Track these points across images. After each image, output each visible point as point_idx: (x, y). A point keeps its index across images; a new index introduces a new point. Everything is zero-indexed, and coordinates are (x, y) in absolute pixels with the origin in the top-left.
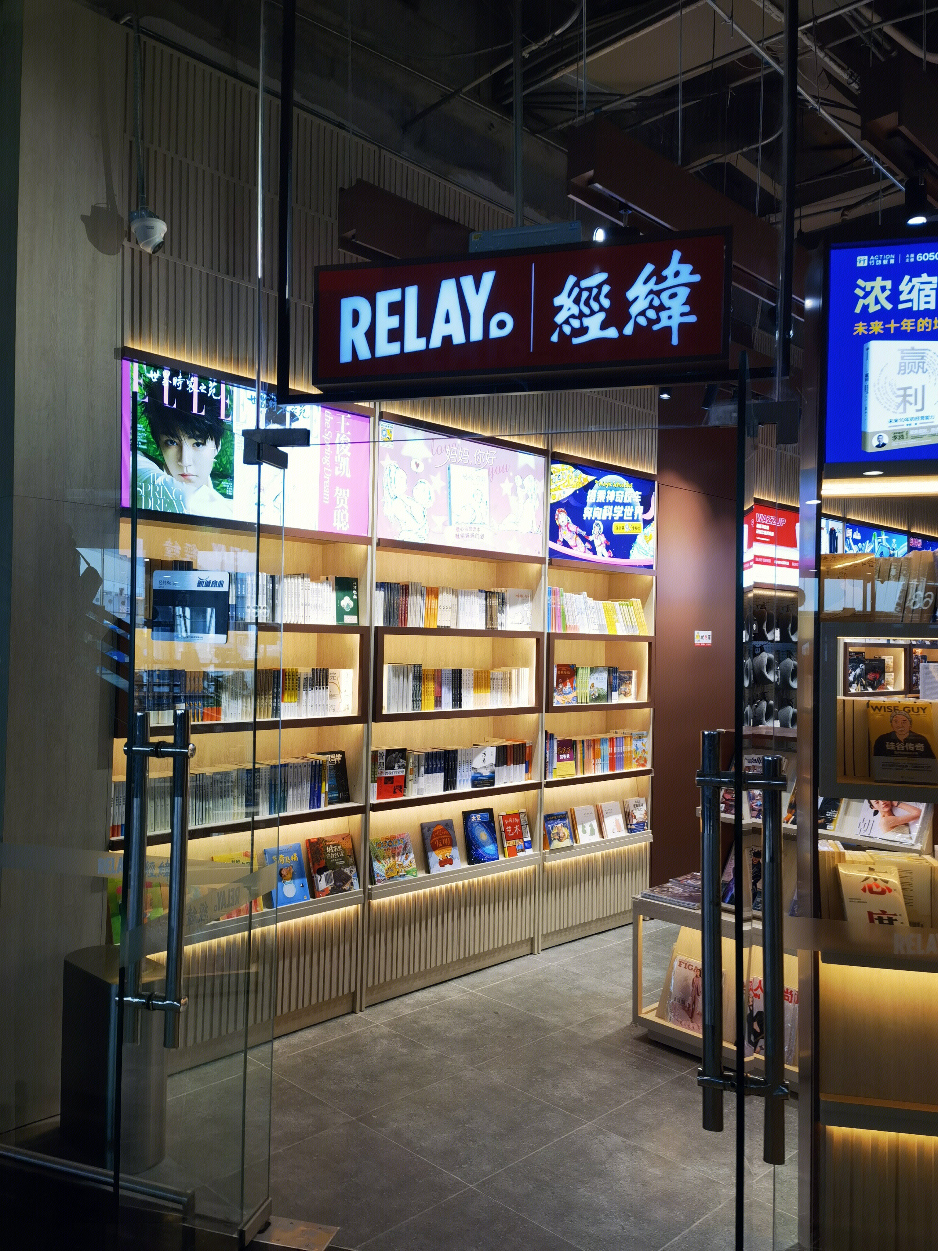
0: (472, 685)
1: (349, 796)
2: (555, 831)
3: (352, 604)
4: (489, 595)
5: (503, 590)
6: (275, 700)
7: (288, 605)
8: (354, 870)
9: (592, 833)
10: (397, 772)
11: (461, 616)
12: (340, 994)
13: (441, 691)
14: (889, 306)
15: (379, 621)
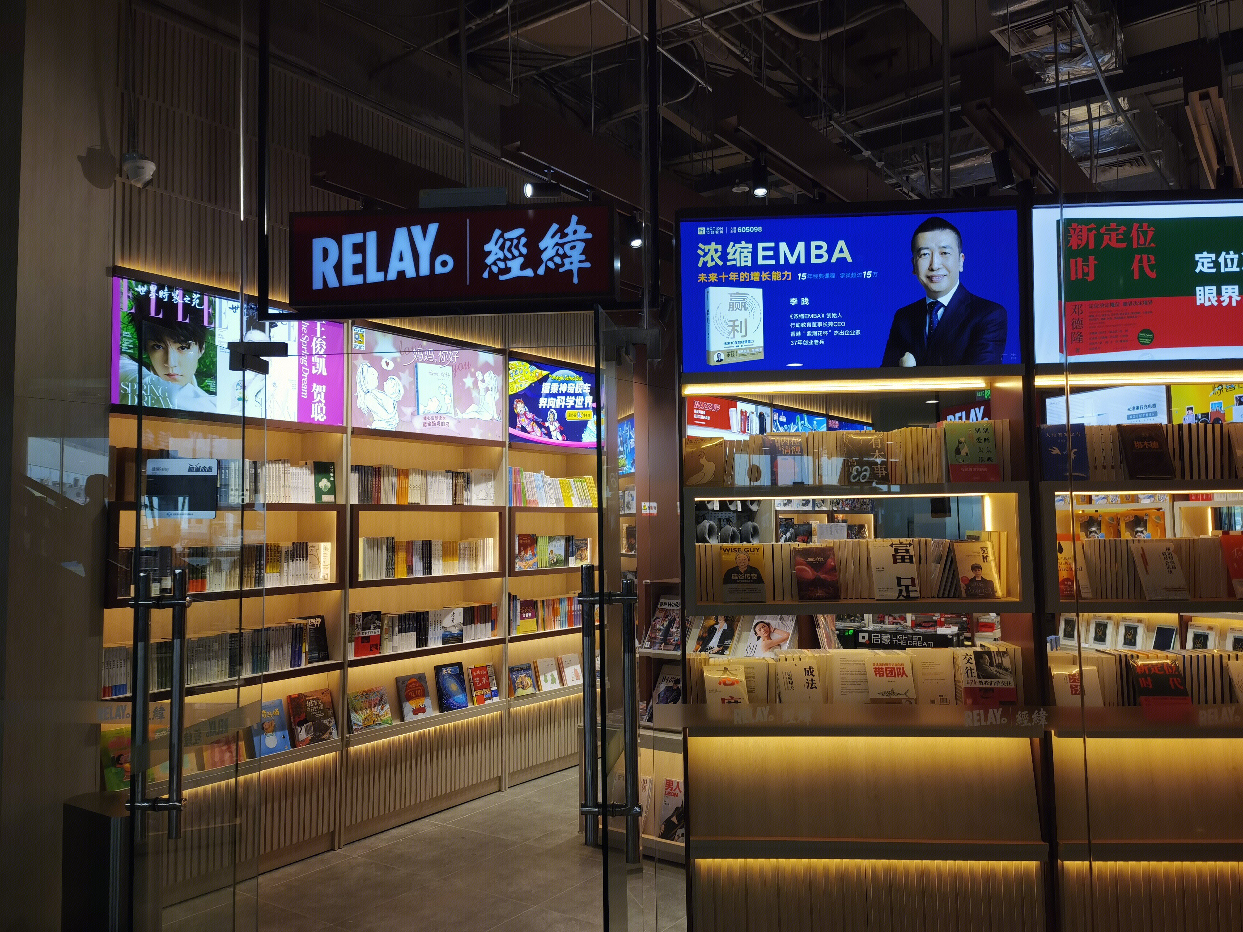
0: (441, 555)
1: (328, 656)
2: (519, 680)
3: (329, 485)
4: (455, 475)
5: (469, 470)
6: (258, 571)
7: (270, 487)
8: (333, 721)
9: (553, 682)
10: (373, 632)
11: (429, 494)
12: (320, 833)
13: (412, 561)
14: (721, 263)
15: (354, 500)
